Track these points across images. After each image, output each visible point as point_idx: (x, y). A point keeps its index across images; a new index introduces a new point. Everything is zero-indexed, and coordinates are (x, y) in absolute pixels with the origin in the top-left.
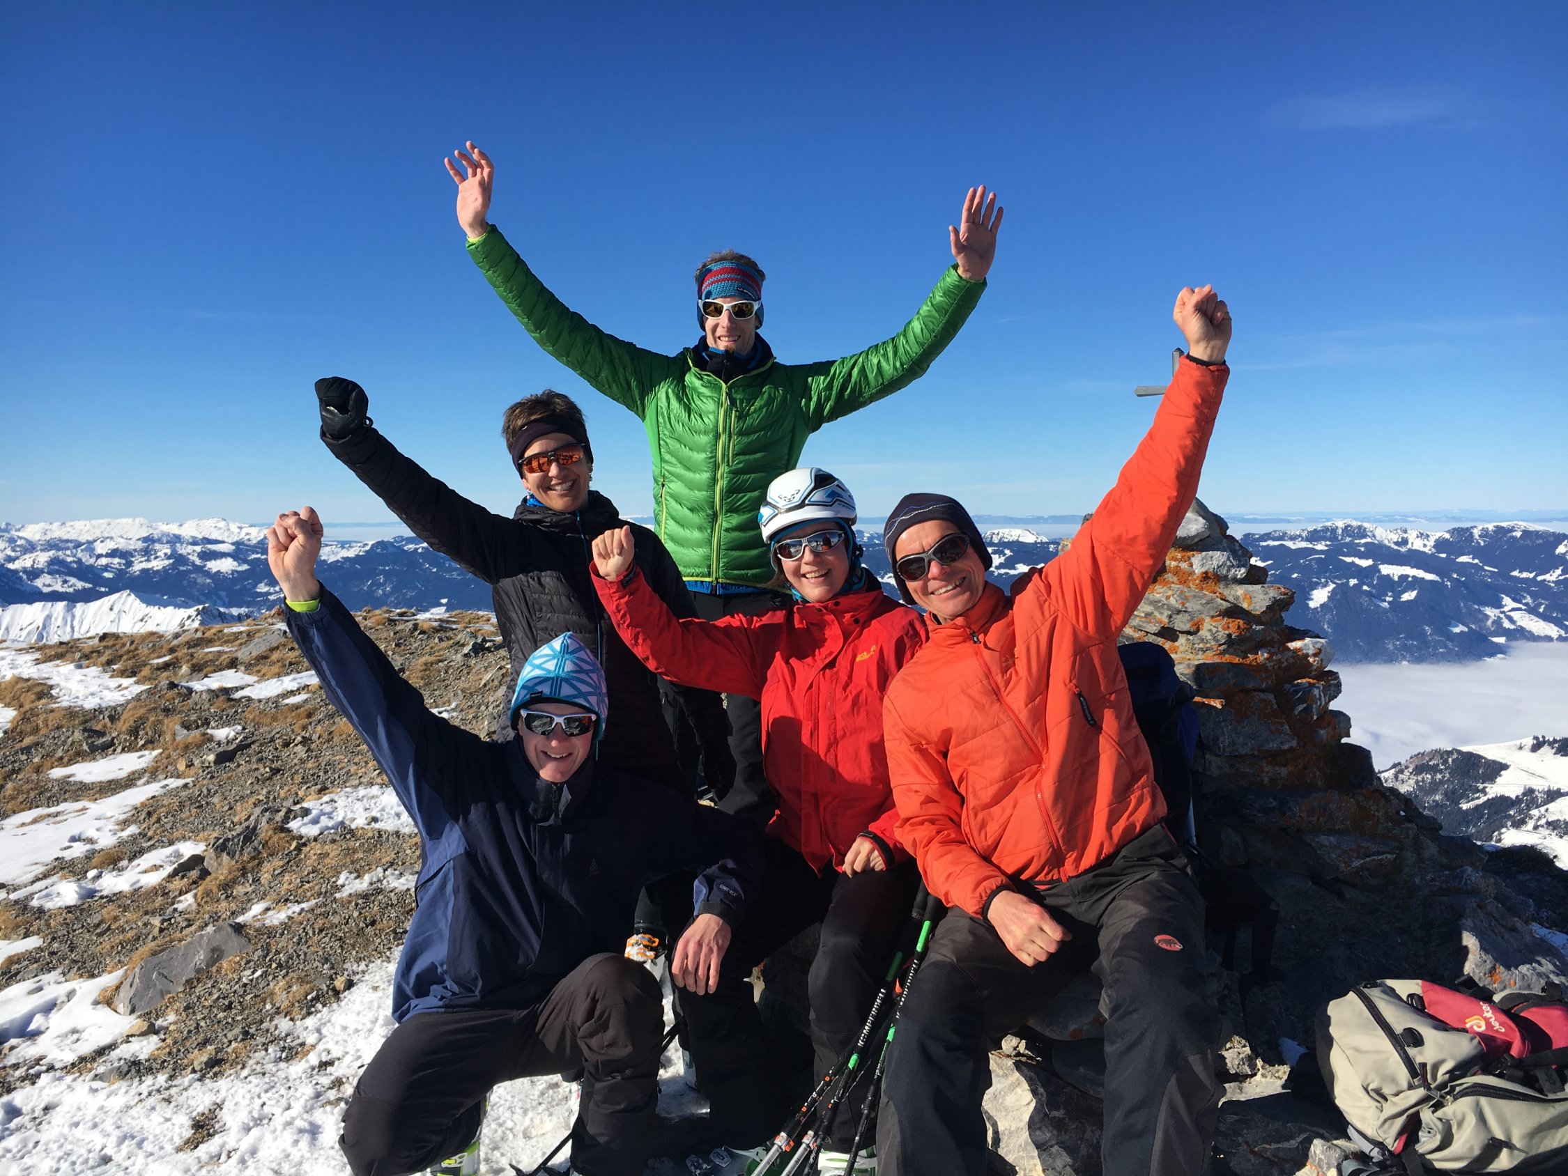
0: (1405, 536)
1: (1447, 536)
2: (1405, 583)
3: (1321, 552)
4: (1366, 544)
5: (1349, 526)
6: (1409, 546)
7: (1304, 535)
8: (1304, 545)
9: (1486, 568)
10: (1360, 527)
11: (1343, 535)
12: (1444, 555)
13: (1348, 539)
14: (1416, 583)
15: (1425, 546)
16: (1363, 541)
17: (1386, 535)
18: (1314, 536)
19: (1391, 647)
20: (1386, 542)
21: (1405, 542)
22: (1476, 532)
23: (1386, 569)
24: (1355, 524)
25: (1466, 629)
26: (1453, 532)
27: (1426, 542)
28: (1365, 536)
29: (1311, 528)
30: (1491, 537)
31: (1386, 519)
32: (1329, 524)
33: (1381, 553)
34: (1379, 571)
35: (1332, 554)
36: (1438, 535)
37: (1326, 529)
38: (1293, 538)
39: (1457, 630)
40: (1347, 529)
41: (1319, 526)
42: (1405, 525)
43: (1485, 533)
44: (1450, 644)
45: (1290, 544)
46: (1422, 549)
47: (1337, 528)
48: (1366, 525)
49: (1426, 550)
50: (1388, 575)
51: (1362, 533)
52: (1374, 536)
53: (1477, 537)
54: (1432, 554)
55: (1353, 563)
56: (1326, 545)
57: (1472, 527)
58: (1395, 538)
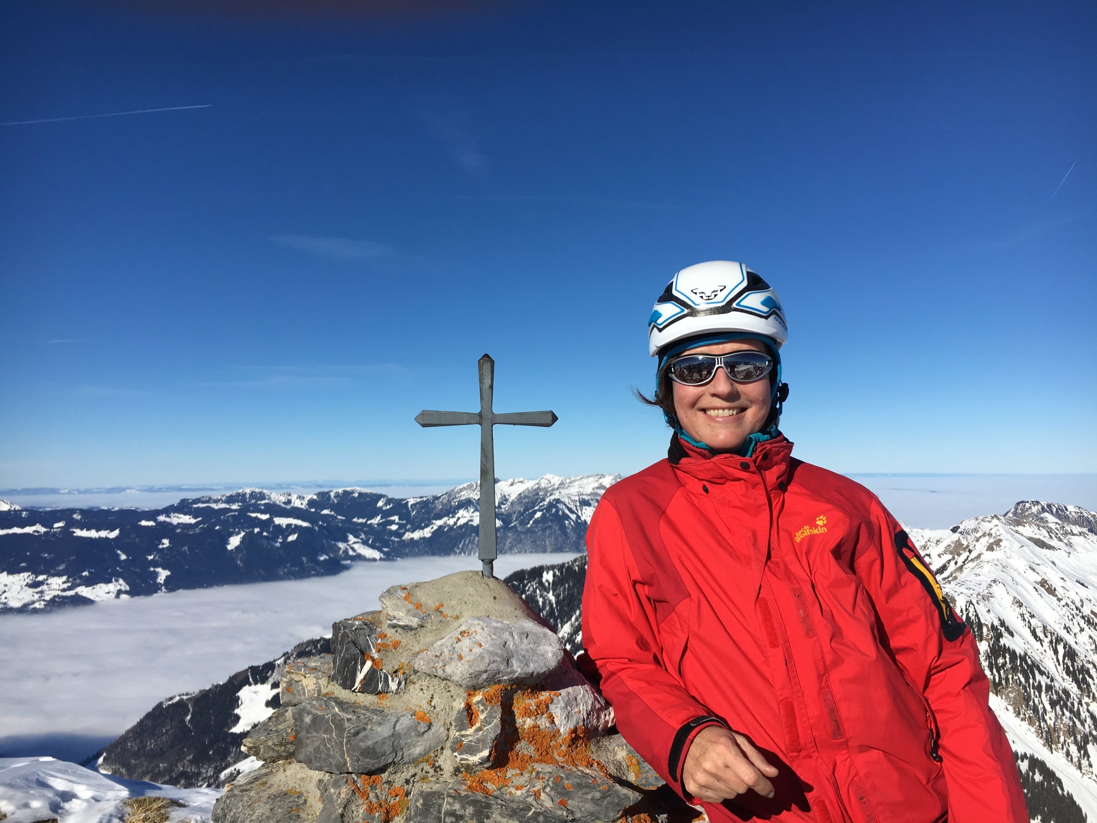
0: (290, 498)
1: (315, 497)
2: (290, 529)
3: (235, 510)
4: (265, 504)
5: (253, 492)
6: (292, 504)
7: (224, 498)
8: (223, 506)
9: (339, 517)
10: (261, 493)
11: (249, 498)
12: (313, 510)
13: (253, 501)
14: (297, 528)
15: (302, 504)
16: (263, 502)
17: (278, 498)
18: (230, 500)
19: (281, 573)
20: (278, 502)
21: (289, 502)
22: (332, 494)
23: (278, 521)
24: (257, 490)
25: (327, 557)
26: (318, 494)
27: (303, 502)
28: (264, 499)
29: (228, 494)
30: (341, 497)
31: (278, 487)
32: (240, 491)
33: (275, 510)
34: (274, 522)
35: (243, 511)
36: (309, 497)
37: (238, 495)
38: (216, 501)
39: (322, 558)
40: (253, 495)
41: (234, 493)
42: (289, 491)
43: (337, 495)
44: (318, 568)
45: (215, 506)
46: (300, 506)
47: (246, 493)
48: (265, 491)
49: (303, 507)
50: (279, 525)
51: (262, 496)
52: (270, 498)
53: (333, 497)
54: (307, 510)
55: (257, 517)
56: (239, 506)
57: (330, 491)
58: (283, 499)
